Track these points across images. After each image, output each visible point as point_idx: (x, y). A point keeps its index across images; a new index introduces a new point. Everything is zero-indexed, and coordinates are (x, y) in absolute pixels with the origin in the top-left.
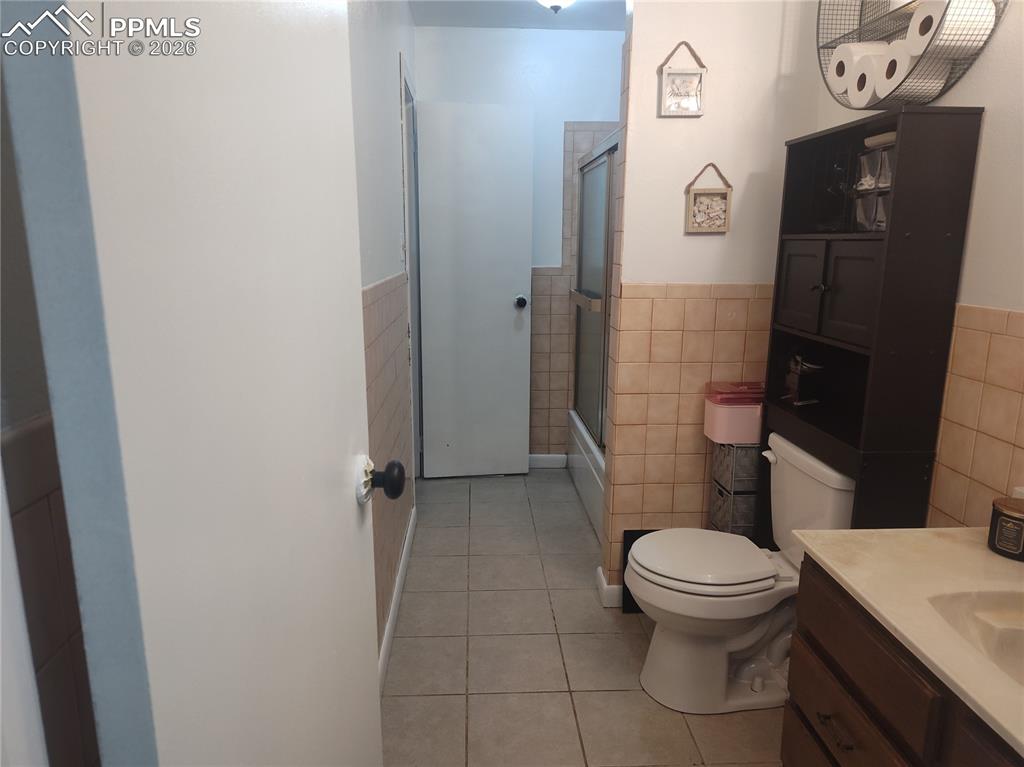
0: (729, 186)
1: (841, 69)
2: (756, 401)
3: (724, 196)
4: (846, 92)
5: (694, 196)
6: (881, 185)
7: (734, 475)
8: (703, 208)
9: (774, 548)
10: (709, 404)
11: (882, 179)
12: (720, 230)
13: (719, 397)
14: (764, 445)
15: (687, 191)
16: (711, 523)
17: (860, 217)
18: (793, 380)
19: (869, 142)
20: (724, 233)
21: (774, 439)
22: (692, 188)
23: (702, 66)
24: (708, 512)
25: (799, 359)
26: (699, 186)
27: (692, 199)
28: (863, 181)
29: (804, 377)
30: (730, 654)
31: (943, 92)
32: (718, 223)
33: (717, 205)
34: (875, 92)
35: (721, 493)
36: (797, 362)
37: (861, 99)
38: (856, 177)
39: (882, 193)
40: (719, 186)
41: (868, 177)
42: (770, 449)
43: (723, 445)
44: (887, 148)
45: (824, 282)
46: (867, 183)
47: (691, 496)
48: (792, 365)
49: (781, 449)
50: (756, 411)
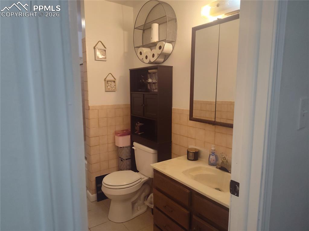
0: (115, 79)
1: (141, 53)
2: (128, 134)
3: (114, 82)
4: (143, 59)
5: (107, 82)
6: (153, 81)
7: (125, 154)
8: (109, 85)
9: (138, 172)
10: (116, 137)
11: (153, 80)
12: (114, 90)
13: (119, 135)
14: (132, 145)
15: (105, 80)
16: (119, 169)
17: (149, 88)
18: (137, 128)
19: (149, 71)
20: (115, 91)
21: (135, 144)
22: (106, 79)
23: (106, 48)
24: (118, 166)
25: (138, 122)
26: (107, 79)
27: (106, 82)
28: (149, 80)
29: (140, 127)
30: (132, 202)
31: (164, 62)
32: (114, 88)
33: (113, 84)
34: (150, 60)
35: (122, 160)
36: (138, 123)
37: (147, 61)
38: (147, 79)
39: (154, 83)
40: (112, 79)
41: (150, 79)
42: (134, 146)
43: (121, 147)
44: (154, 73)
45: (144, 104)
46: (150, 80)
47: (114, 163)
48: (137, 124)
49: (137, 146)
50: (129, 137)
